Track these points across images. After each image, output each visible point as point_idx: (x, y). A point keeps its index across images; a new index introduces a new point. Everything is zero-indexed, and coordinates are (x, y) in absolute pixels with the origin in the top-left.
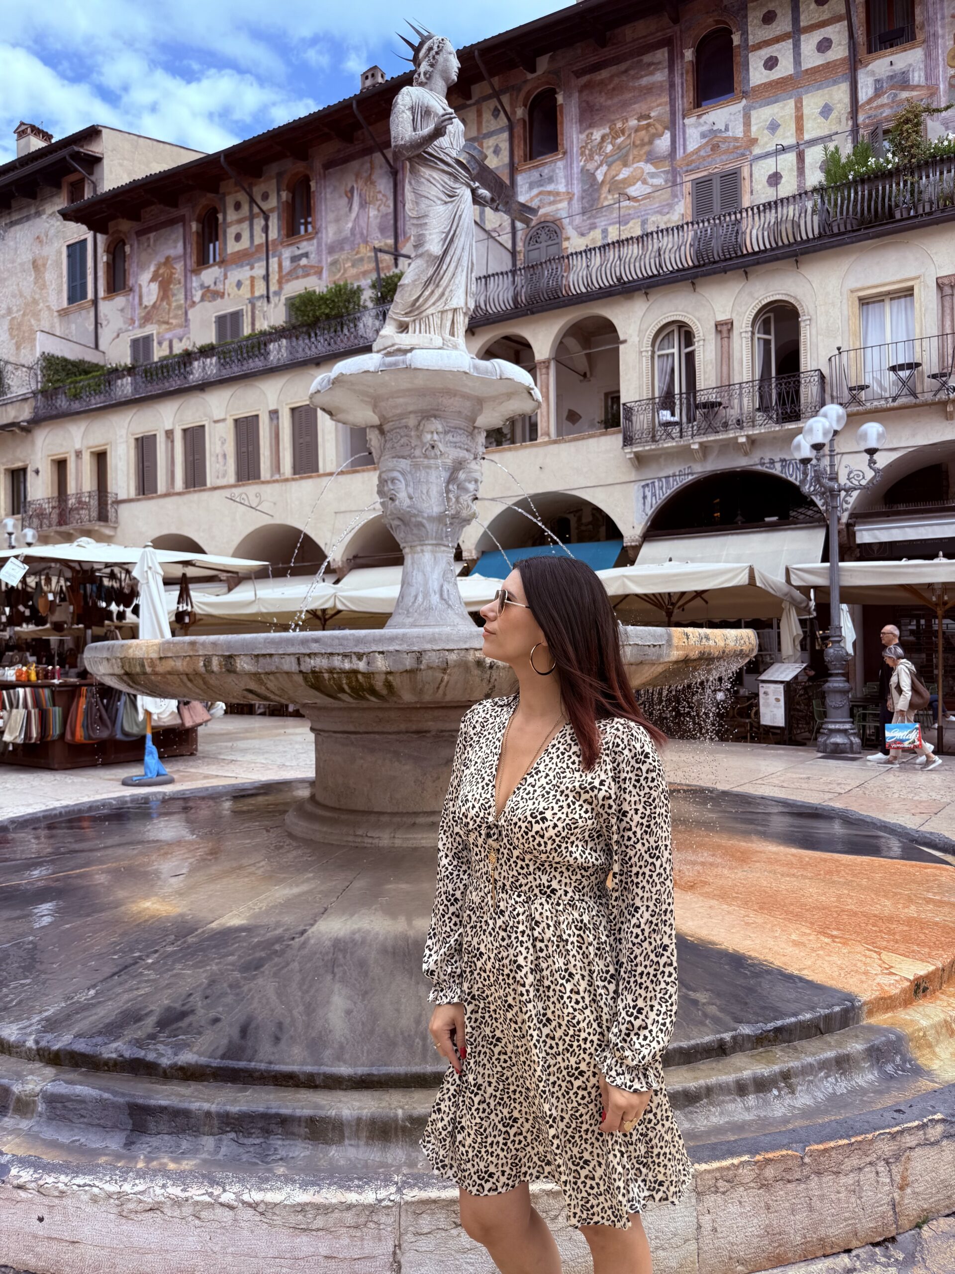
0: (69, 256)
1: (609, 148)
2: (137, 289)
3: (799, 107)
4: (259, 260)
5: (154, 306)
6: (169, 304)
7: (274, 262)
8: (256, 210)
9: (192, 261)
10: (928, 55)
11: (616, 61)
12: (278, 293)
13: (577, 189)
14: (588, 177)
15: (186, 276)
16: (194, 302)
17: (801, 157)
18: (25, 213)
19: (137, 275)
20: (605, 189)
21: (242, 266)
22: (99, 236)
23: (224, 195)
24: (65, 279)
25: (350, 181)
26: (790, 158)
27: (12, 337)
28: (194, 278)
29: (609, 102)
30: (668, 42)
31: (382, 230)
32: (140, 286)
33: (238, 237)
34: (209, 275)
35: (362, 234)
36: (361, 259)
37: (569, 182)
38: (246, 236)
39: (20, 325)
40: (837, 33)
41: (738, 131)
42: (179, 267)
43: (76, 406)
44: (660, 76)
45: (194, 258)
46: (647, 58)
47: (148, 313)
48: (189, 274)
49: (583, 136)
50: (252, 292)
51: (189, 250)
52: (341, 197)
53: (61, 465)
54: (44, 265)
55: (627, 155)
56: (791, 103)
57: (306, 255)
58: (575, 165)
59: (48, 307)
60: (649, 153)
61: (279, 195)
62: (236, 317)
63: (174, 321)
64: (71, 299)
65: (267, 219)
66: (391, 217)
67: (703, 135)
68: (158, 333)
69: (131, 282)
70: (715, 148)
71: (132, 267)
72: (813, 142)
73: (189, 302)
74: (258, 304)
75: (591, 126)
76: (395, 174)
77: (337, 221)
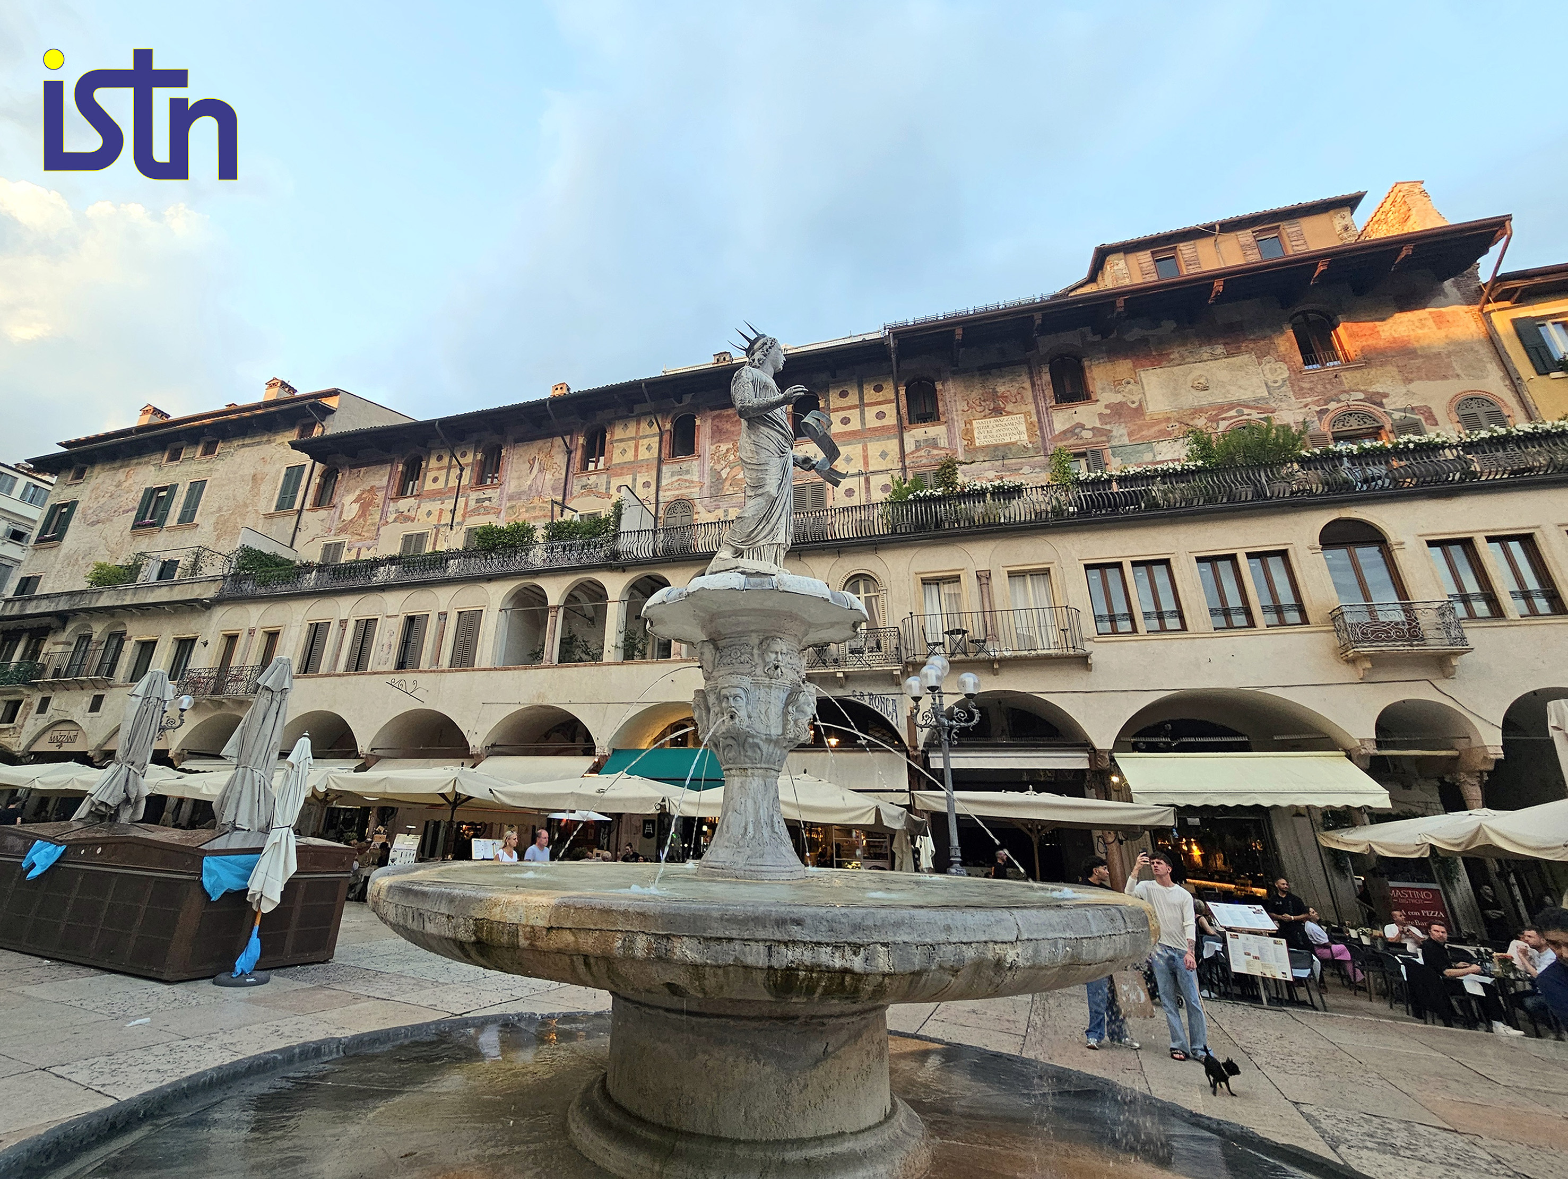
0: (286, 475)
2: (340, 506)
3: (865, 450)
4: (450, 498)
5: (351, 521)
6: (365, 521)
7: (462, 501)
8: (454, 462)
9: (393, 492)
10: (949, 430)
12: (460, 524)
13: (707, 481)
14: (716, 474)
15: (384, 502)
16: (387, 522)
17: (867, 481)
18: (257, 439)
19: (342, 496)
20: (728, 483)
21: (434, 500)
22: (317, 463)
23: (431, 449)
24: (278, 492)
25: (534, 453)
26: (861, 480)
27: (216, 529)
28: (391, 504)
29: (733, 429)
31: (554, 489)
32: (343, 505)
33: (435, 480)
34: (404, 504)
35: (537, 490)
36: (534, 508)
37: (702, 475)
38: (442, 479)
39: (226, 521)
40: (890, 410)
42: (381, 494)
43: (262, 591)
45: (395, 490)
47: (345, 525)
48: (388, 501)
49: (713, 447)
50: (439, 520)
51: (392, 484)
52: (524, 462)
53: (232, 639)
54: (262, 479)
56: (860, 446)
57: (489, 499)
58: (706, 465)
59: (256, 511)
61: (475, 455)
62: (422, 537)
63: (366, 535)
64: (278, 507)
65: (462, 470)
66: (563, 480)
68: (349, 542)
69: (336, 500)
71: (340, 489)
72: (875, 473)
73: (382, 521)
74: (442, 529)
75: (719, 441)
76: (569, 452)
77: (519, 478)
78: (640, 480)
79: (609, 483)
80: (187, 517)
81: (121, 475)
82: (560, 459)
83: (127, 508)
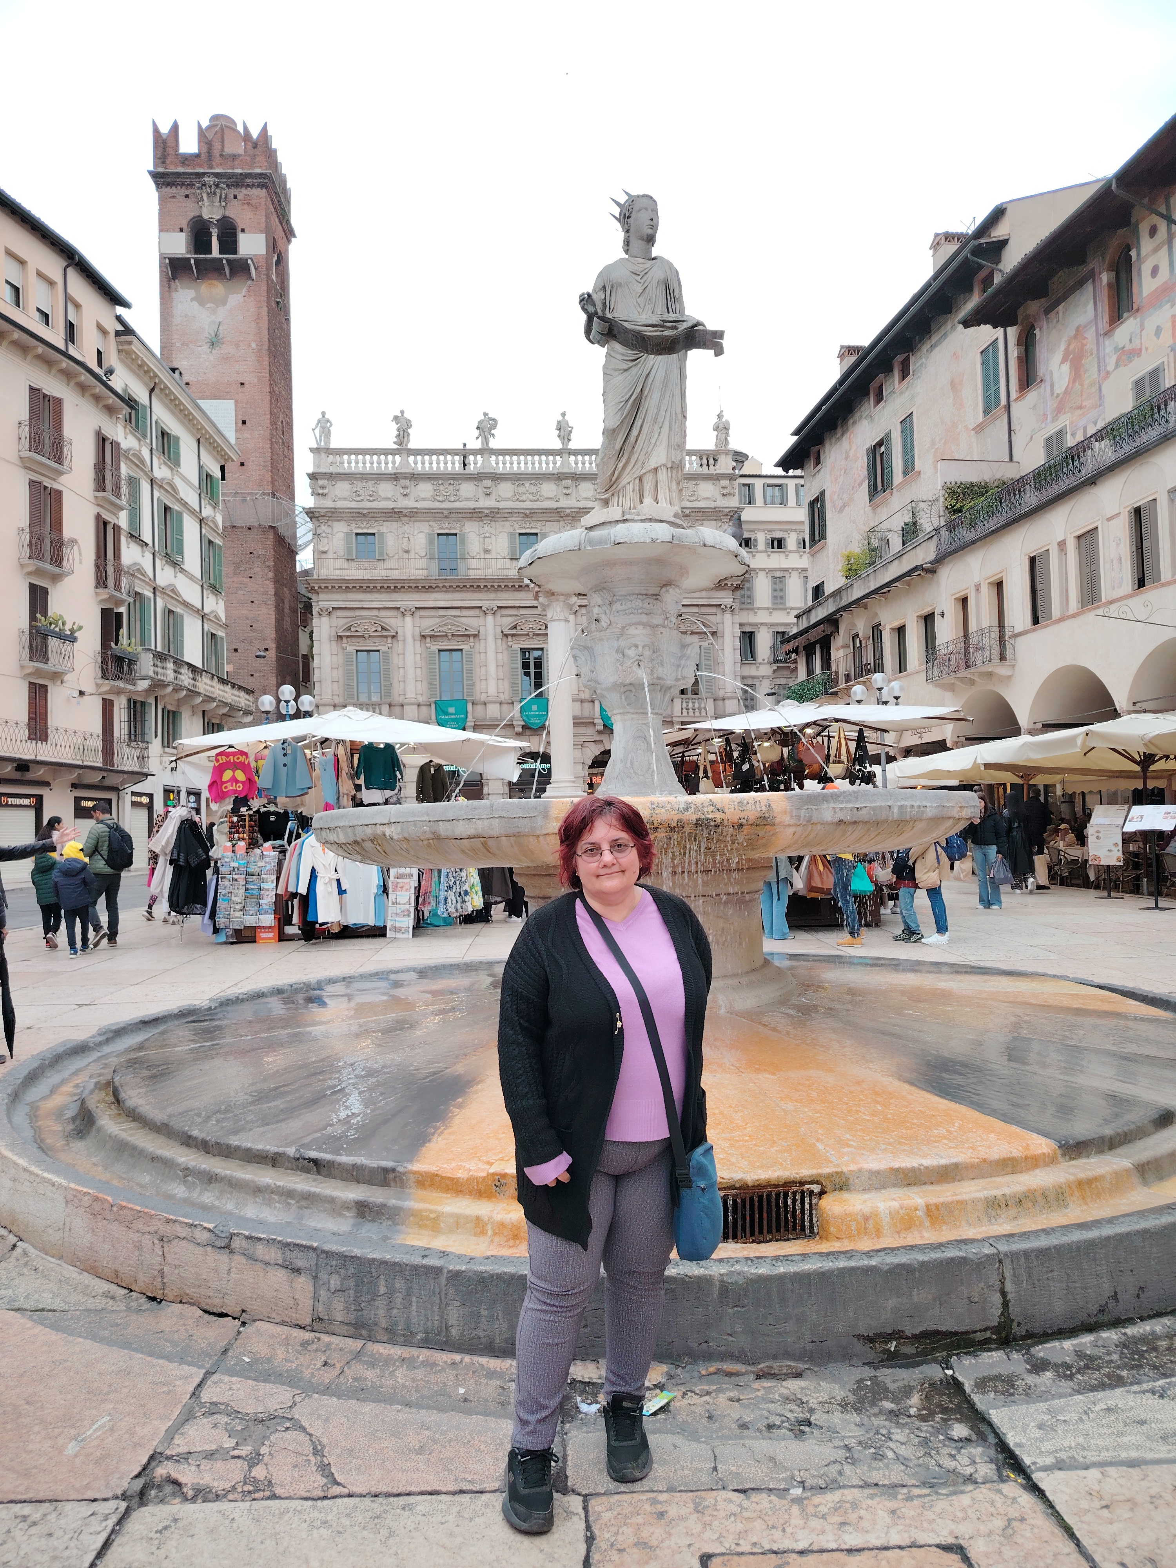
2: (1047, 378)
5: (1066, 391)
6: (1081, 385)
9: (1104, 323)
15: (1098, 343)
16: (1108, 373)
18: (942, 332)
19: (1047, 361)
21: (1161, 307)
22: (1009, 329)
23: (1137, 224)
28: (1107, 342)
32: (1051, 373)
34: (1124, 332)
38: (1164, 266)
42: (1090, 334)
47: (1060, 402)
48: (1101, 340)
51: (1100, 309)
59: (966, 427)
62: (1156, 374)
63: (1087, 403)
69: (1042, 370)
71: (1042, 352)
73: (1103, 374)
80: (909, 467)
81: (845, 443)
83: (860, 480)
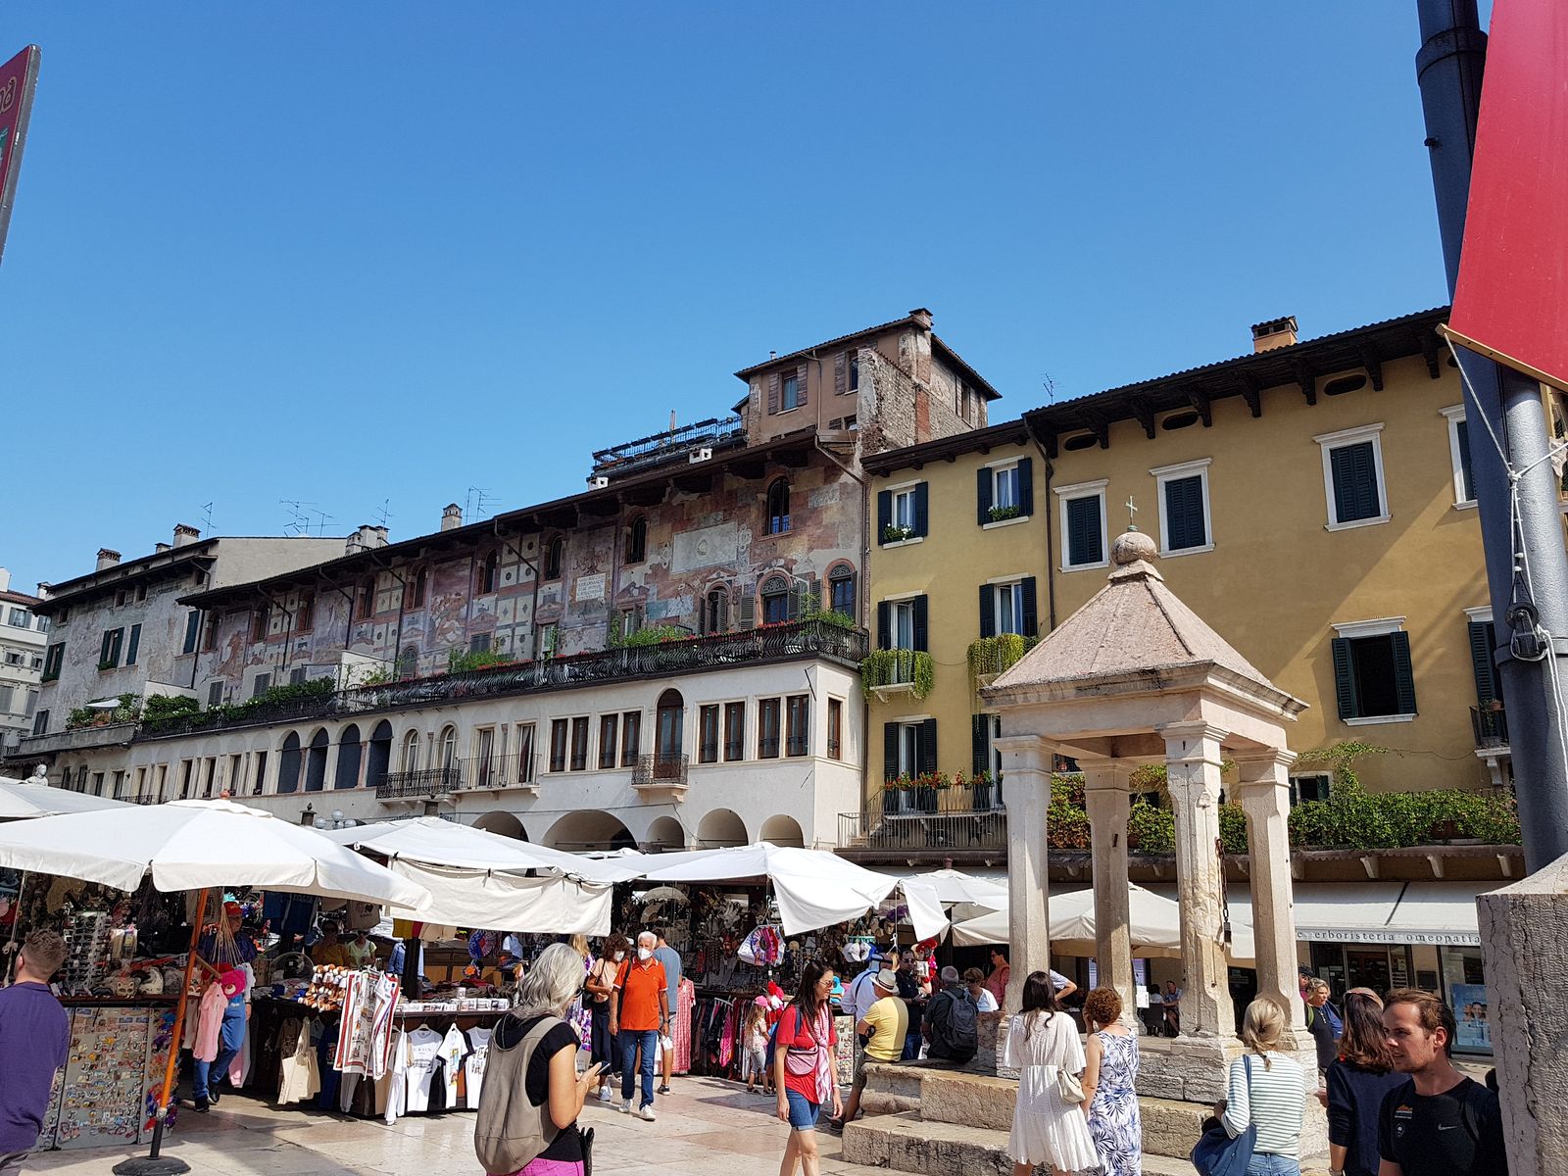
0: (188, 621)
1: (443, 609)
2: (220, 649)
3: (516, 604)
4: (283, 642)
5: (227, 662)
6: (235, 663)
7: (290, 644)
8: (286, 610)
10: (563, 587)
11: (450, 559)
12: (289, 666)
13: (427, 630)
14: (432, 622)
16: (247, 665)
17: (514, 631)
19: (222, 640)
20: (438, 632)
24: (184, 636)
25: (332, 602)
26: (509, 631)
28: (250, 648)
29: (447, 582)
30: (471, 554)
31: (342, 636)
33: (276, 626)
34: (259, 646)
36: (331, 652)
37: (424, 625)
38: (279, 624)
40: (533, 566)
41: (491, 612)
42: (244, 638)
44: (467, 572)
46: (463, 561)
47: (223, 667)
49: (433, 599)
50: (277, 663)
51: (250, 630)
54: (175, 626)
55: (449, 614)
56: (513, 601)
57: (306, 644)
58: (428, 615)
60: (457, 615)
61: (299, 603)
63: (236, 675)
64: (185, 650)
65: (291, 617)
66: (347, 628)
67: (479, 610)
68: (226, 683)
70: (483, 618)
71: (220, 634)
72: (518, 625)
73: (245, 663)
74: (279, 671)
75: (437, 594)
76: (352, 602)
77: (323, 625)
78: (391, 629)
79: (373, 630)
80: (131, 660)
81: (89, 619)
82: (347, 607)
83: (94, 649)
